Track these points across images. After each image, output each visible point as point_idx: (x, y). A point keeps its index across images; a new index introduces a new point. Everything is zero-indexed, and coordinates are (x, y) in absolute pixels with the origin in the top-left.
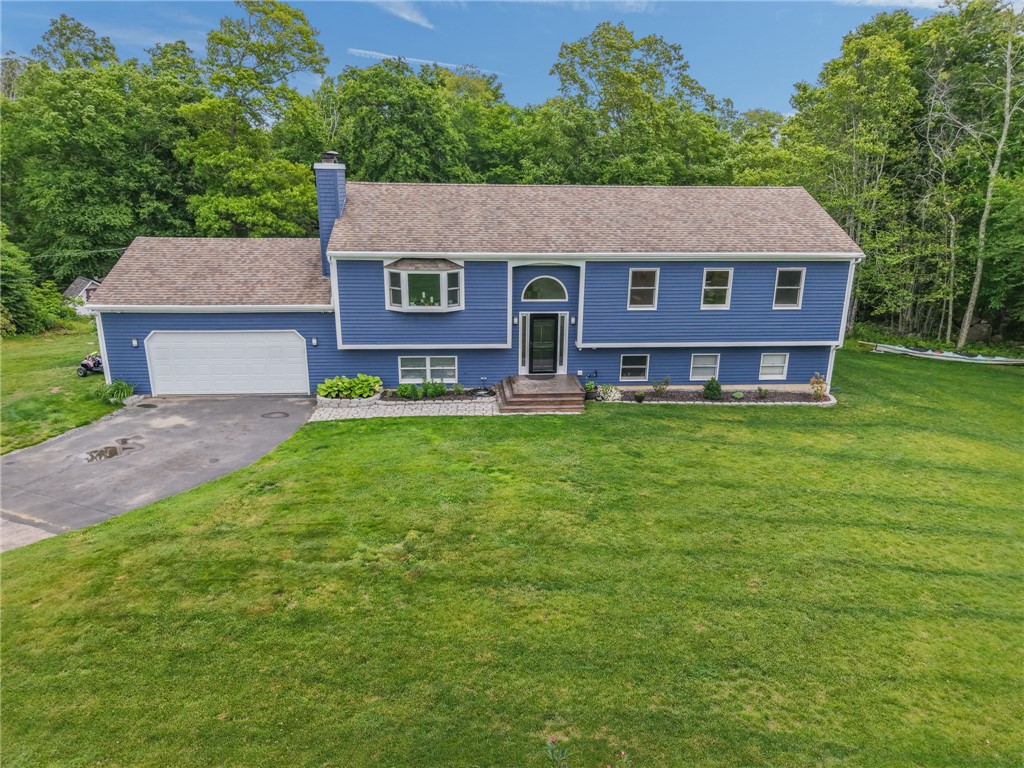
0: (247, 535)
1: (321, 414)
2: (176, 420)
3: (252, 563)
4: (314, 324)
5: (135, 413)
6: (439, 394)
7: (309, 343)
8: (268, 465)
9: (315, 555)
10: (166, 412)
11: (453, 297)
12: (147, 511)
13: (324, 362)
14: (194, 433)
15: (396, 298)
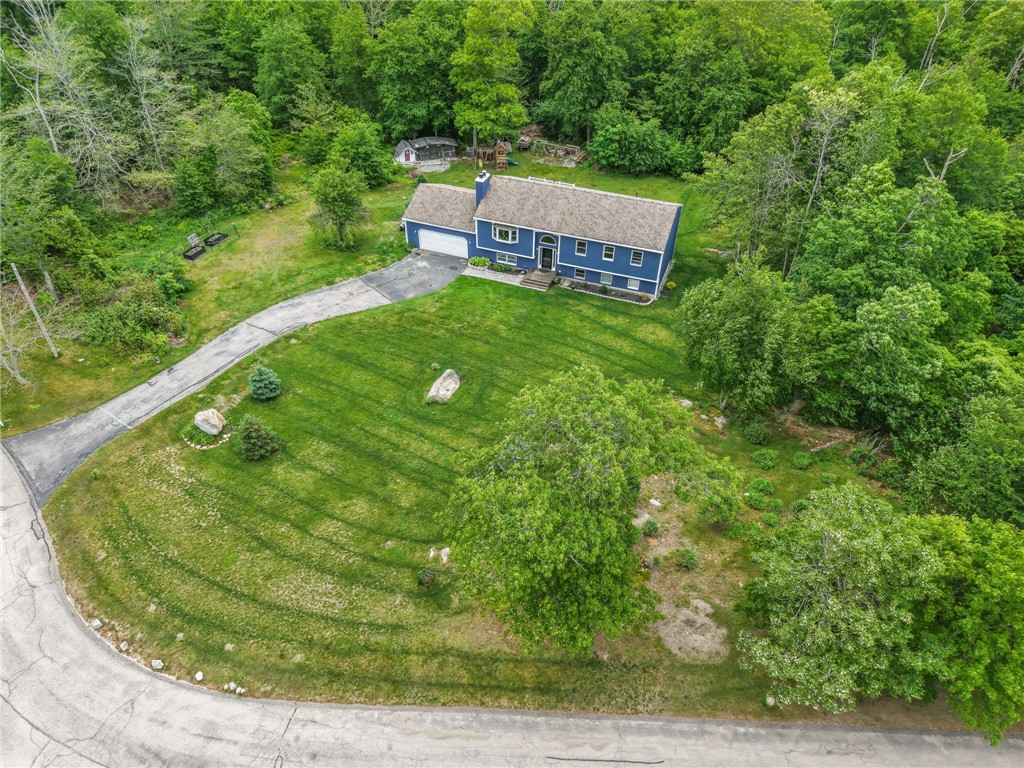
0: (430, 314)
1: (469, 272)
2: (424, 264)
3: (429, 322)
4: (470, 237)
5: (414, 257)
6: (507, 270)
7: (468, 243)
8: (444, 291)
9: (442, 323)
10: (423, 259)
11: (514, 238)
12: (411, 301)
13: (473, 251)
14: (429, 271)
15: (495, 235)
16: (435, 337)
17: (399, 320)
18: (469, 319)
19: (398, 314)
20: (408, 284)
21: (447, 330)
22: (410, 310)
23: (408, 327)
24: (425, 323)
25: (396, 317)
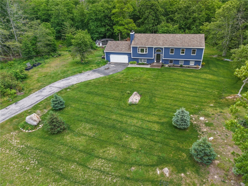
0: (120, 77)
1: (129, 66)
2: (113, 65)
3: (121, 80)
4: (129, 54)
5: (109, 64)
6: (143, 64)
7: (128, 57)
8: (123, 71)
9: (126, 80)
10: (112, 64)
11: (146, 52)
12: (112, 75)
13: (130, 59)
14: (115, 67)
15: (139, 52)
16: (124, 84)
17: (109, 80)
18: (136, 77)
19: (108, 78)
20: (109, 71)
21: (128, 81)
22: (112, 77)
23: (113, 82)
24: (120, 80)
25: (108, 79)
